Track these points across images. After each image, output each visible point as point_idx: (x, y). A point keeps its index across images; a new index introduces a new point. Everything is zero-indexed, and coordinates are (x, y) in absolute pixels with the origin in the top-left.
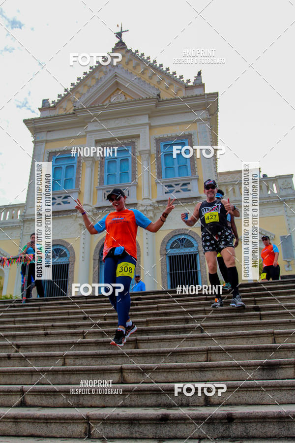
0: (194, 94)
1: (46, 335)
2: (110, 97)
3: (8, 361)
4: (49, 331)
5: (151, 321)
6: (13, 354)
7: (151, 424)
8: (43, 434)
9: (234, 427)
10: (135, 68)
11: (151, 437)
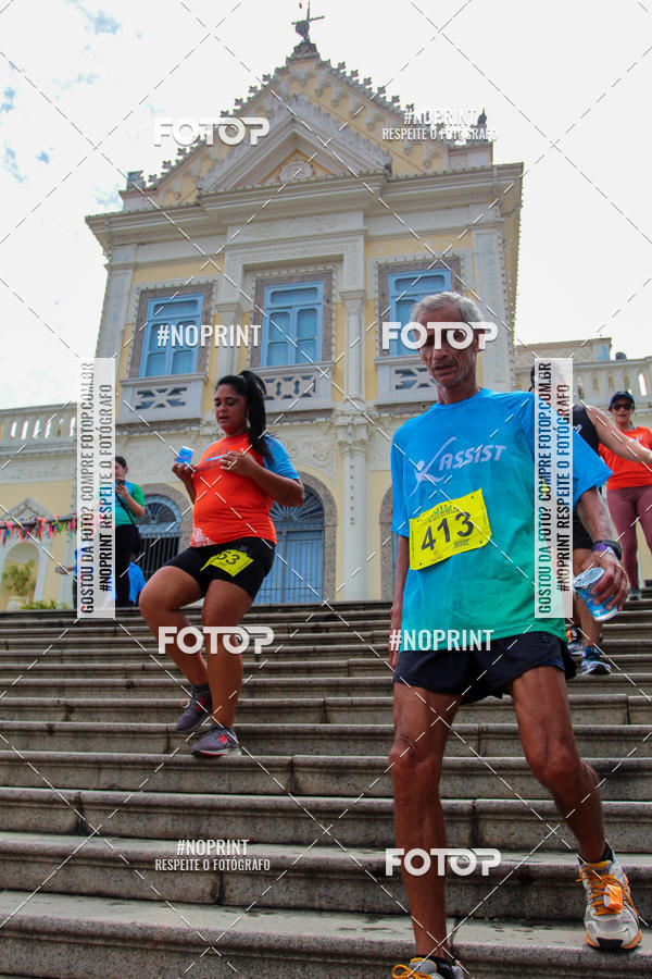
0: (468, 168)
1: (130, 687)
2: (279, 168)
3: (49, 739)
4: (136, 679)
5: (357, 665)
6: (58, 723)
7: (354, 880)
8: (124, 892)
9: (534, 895)
10: (336, 103)
11: (353, 908)
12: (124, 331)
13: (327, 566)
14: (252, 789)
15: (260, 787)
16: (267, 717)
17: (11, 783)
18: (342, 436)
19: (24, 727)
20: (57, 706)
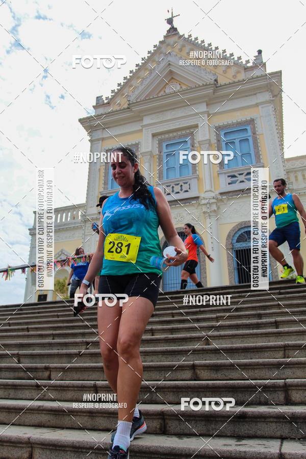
0: (255, 76)
2: (164, 87)
3: (79, 358)
5: (221, 317)
6: (83, 351)
10: (189, 54)
11: (229, 435)
12: (100, 169)
13: (202, 270)
14: (176, 378)
15: (179, 377)
16: (180, 343)
17: (64, 378)
18: (204, 209)
19: (68, 353)
20: (82, 343)
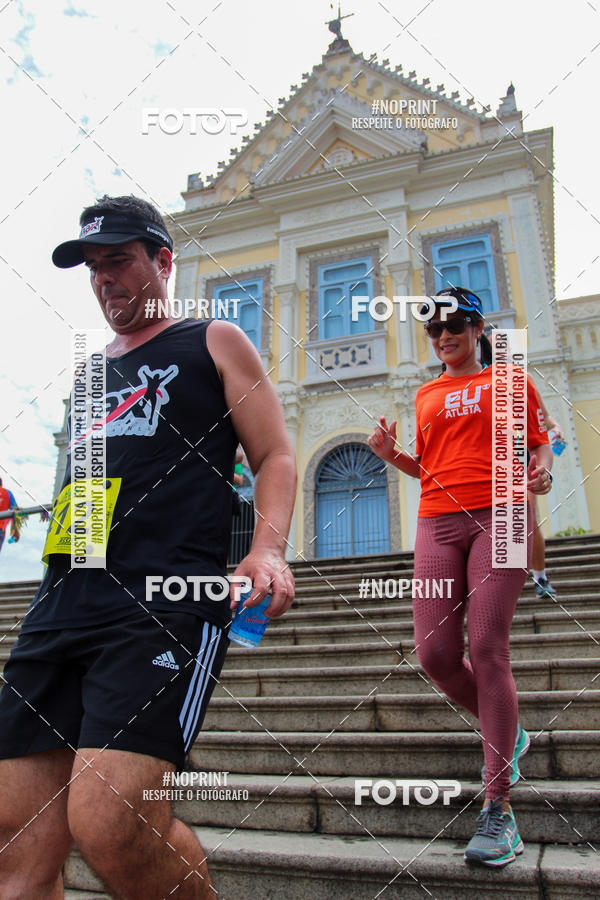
0: (501, 137)
8: (230, 822)
10: (371, 91)
13: (393, 518)
15: (347, 725)
16: (348, 660)
18: (398, 398)
